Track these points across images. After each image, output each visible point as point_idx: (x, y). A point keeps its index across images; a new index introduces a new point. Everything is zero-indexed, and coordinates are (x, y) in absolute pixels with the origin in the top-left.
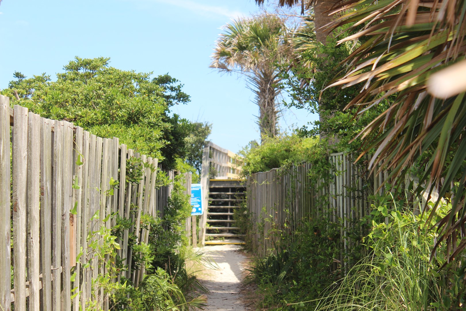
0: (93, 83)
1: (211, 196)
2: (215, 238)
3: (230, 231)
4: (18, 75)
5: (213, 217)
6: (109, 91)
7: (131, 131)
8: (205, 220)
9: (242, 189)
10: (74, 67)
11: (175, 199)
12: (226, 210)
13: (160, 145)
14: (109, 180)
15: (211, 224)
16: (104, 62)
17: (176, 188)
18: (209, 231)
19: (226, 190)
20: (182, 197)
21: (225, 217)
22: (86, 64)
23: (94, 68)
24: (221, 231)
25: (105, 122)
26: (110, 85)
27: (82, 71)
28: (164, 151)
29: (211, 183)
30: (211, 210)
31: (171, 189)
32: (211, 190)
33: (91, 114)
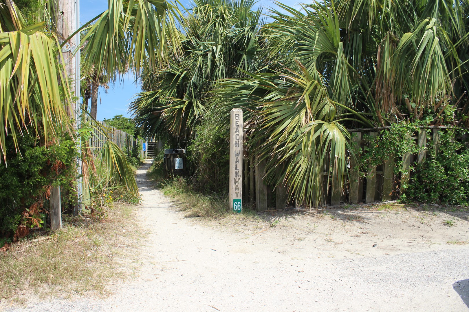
0: (120, 121)
1: (148, 146)
2: (149, 157)
3: (153, 155)
4: (104, 119)
5: (149, 152)
6: (124, 122)
7: (128, 130)
8: (147, 152)
9: (156, 145)
10: (116, 117)
11: (138, 145)
12: (152, 150)
13: (134, 133)
14: (125, 139)
15: (148, 153)
16: (122, 115)
17: (138, 142)
18: (148, 155)
19: (153, 145)
20: (139, 144)
21: (152, 152)
22: (118, 116)
23: (120, 117)
24: (151, 155)
25: (122, 129)
26: (123, 121)
27: (117, 118)
28: (135, 134)
29: (148, 143)
30: (148, 150)
31: (137, 143)
32: (148, 145)
33: (120, 127)
